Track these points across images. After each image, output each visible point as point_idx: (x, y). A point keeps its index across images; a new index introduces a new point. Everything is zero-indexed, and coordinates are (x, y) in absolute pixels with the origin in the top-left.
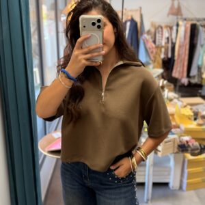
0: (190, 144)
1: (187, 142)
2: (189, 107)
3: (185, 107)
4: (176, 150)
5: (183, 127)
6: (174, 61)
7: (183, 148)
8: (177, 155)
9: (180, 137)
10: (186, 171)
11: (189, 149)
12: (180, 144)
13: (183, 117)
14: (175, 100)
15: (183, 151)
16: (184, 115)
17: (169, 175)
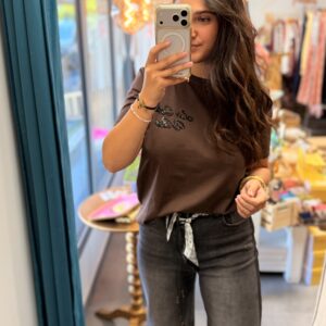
0: (319, 212)
1: (314, 208)
2: (321, 152)
3: (315, 151)
4: (295, 221)
5: (309, 184)
6: (299, 78)
7: (307, 218)
8: (297, 229)
9: (302, 201)
10: (312, 254)
11: (317, 220)
12: (301, 211)
13: (309, 168)
14: (300, 142)
15: (306, 223)
16: (310, 166)
17: (284, 260)
